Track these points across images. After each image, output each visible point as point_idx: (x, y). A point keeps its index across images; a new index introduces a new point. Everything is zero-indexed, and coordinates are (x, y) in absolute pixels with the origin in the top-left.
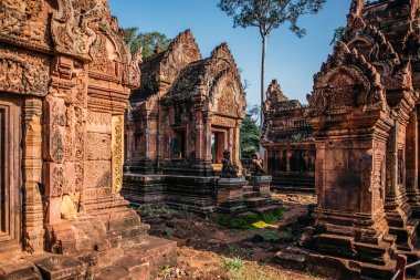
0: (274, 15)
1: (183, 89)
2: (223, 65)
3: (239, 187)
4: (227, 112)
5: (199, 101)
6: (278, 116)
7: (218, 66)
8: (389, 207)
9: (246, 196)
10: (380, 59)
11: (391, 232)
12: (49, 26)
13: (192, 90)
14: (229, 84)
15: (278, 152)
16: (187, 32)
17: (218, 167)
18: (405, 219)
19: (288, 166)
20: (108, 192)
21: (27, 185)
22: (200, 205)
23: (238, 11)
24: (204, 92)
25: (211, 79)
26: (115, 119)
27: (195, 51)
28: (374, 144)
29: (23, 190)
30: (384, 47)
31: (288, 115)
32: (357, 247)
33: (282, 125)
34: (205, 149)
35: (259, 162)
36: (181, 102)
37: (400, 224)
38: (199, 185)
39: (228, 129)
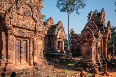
0: (72, 9)
1: (50, 32)
2: (60, 26)
3: (64, 56)
4: (61, 38)
5: (54, 35)
6: (73, 38)
7: (59, 27)
8: (97, 58)
9: (66, 58)
10: (94, 29)
11: (97, 63)
12: (35, 26)
13: (53, 32)
14: (62, 31)
15: (73, 47)
16: (51, 18)
17: (59, 51)
18: (100, 61)
19: (76, 51)
20: (41, 56)
21: (31, 54)
22: (55, 60)
23: (62, 7)
24: (56, 33)
25: (57, 30)
26: (42, 41)
27: (53, 22)
28: (92, 46)
29: (30, 55)
30: (95, 26)
31: (76, 38)
32: (89, 66)
33: (74, 40)
34: (56, 47)
35: (69, 50)
36: (50, 35)
37: (99, 62)
38: (55, 55)
39: (61, 42)
